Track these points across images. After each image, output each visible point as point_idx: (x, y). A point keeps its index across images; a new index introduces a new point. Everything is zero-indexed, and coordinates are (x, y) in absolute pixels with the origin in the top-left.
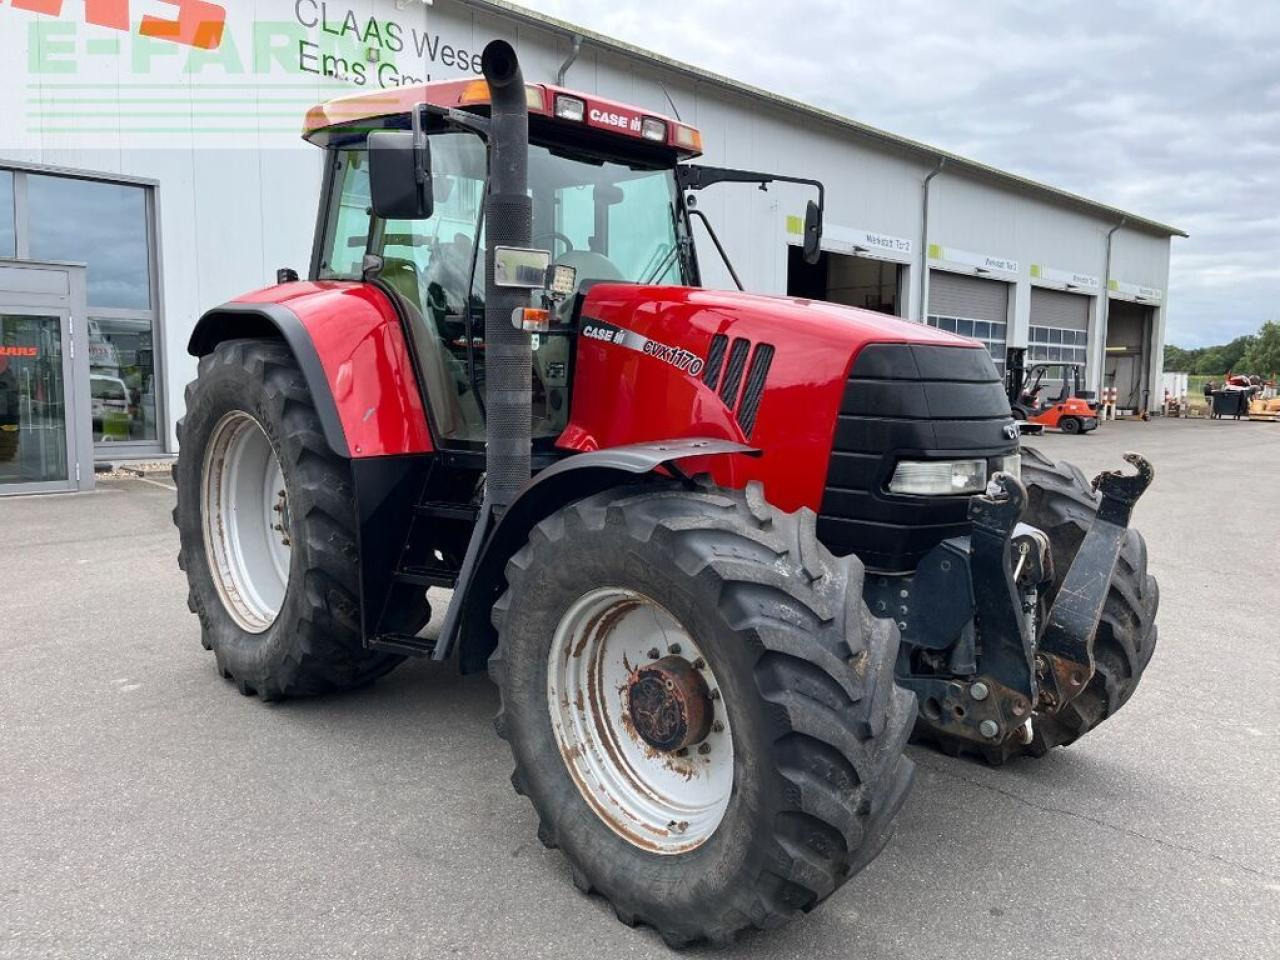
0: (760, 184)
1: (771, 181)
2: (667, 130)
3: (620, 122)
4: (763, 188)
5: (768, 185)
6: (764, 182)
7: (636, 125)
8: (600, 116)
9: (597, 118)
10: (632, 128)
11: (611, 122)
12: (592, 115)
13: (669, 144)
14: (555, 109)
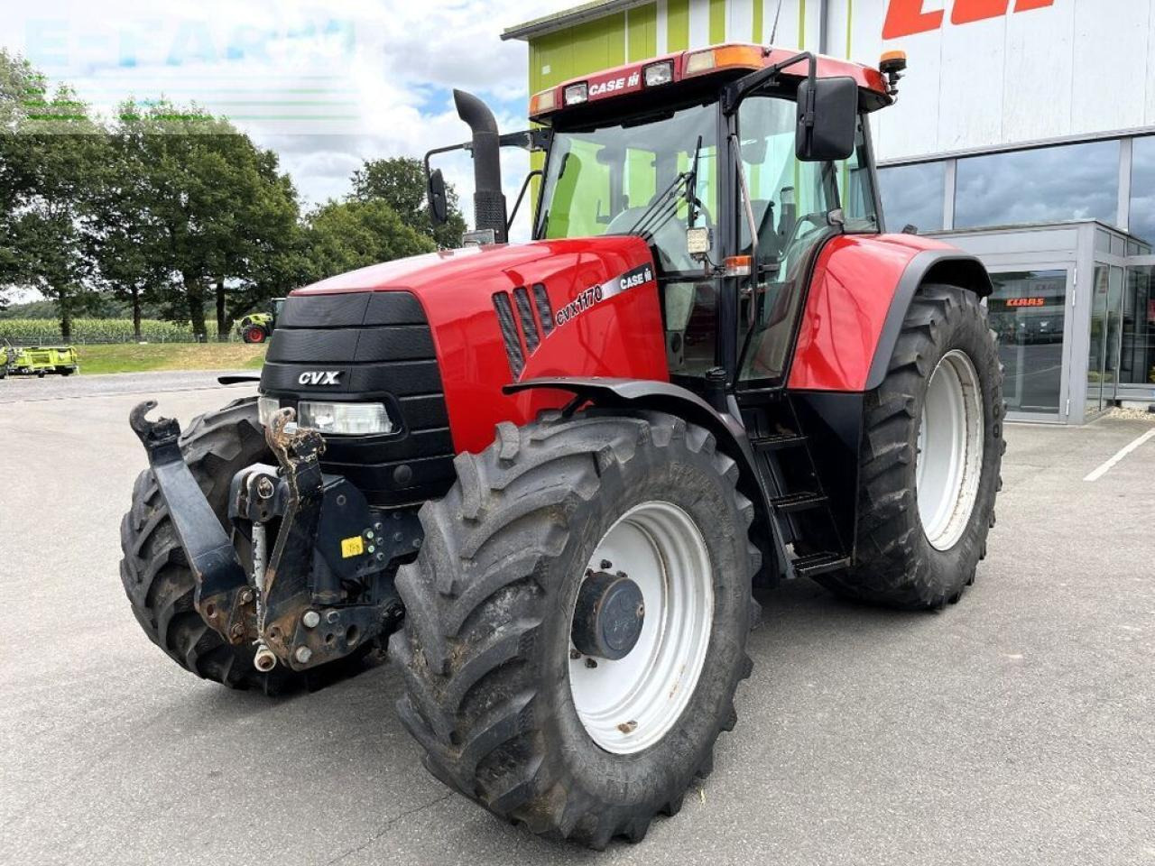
2: (673, 67)
7: (635, 80)
8: (598, 90)
9: (596, 92)
10: (629, 85)
11: (609, 90)
12: (591, 93)
13: (676, 81)
14: (564, 101)
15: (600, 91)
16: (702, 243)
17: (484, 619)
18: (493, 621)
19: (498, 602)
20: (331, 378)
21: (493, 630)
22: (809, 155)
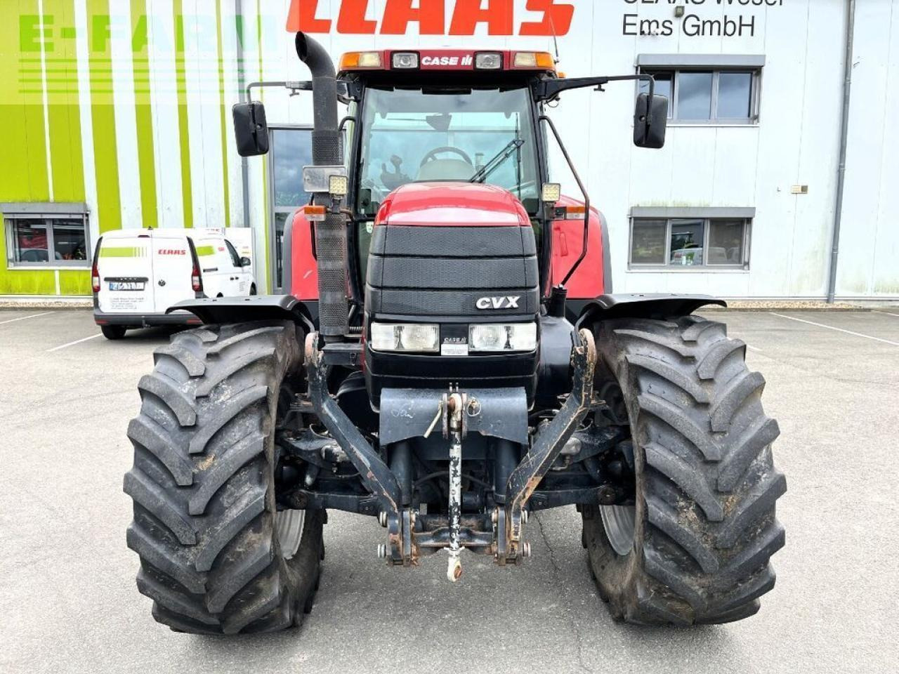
0: (596, 87)
1: (606, 82)
2: (502, 58)
3: (453, 62)
4: (600, 89)
5: (603, 86)
6: (599, 84)
7: (467, 61)
8: (431, 61)
9: (428, 64)
10: (462, 64)
11: (442, 64)
12: (423, 62)
13: (505, 69)
14: (391, 63)
15: (433, 63)
16: (555, 194)
17: (751, 472)
18: (759, 471)
19: (759, 458)
20: (513, 302)
21: (759, 477)
22: (644, 143)
